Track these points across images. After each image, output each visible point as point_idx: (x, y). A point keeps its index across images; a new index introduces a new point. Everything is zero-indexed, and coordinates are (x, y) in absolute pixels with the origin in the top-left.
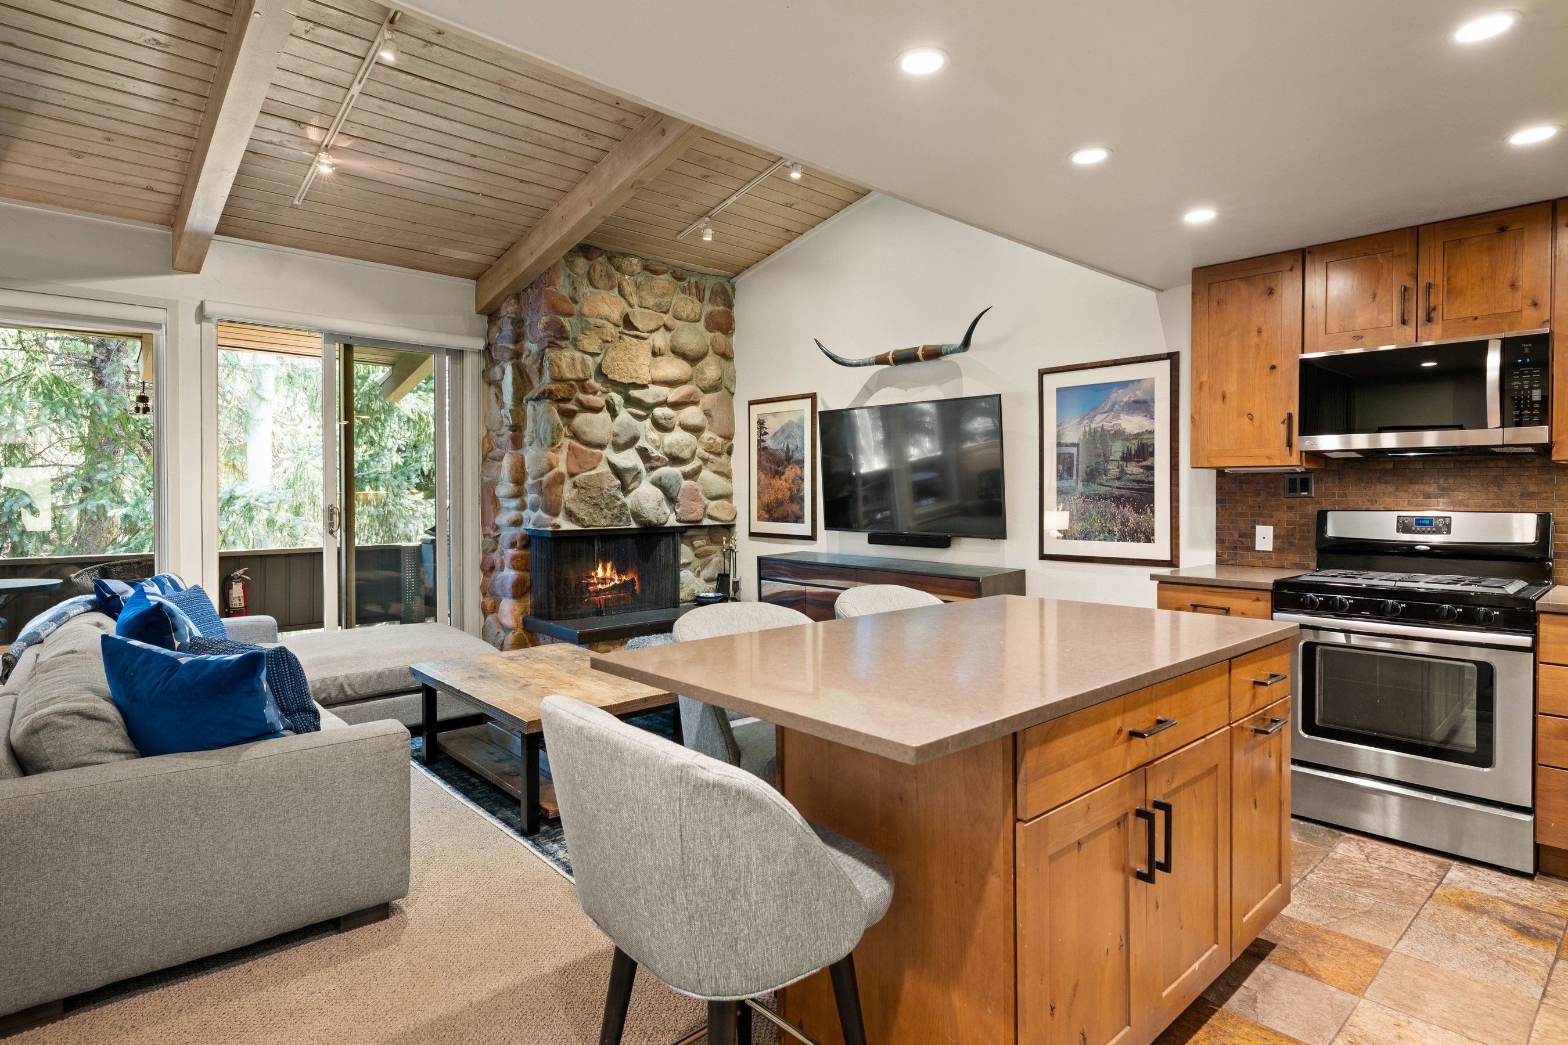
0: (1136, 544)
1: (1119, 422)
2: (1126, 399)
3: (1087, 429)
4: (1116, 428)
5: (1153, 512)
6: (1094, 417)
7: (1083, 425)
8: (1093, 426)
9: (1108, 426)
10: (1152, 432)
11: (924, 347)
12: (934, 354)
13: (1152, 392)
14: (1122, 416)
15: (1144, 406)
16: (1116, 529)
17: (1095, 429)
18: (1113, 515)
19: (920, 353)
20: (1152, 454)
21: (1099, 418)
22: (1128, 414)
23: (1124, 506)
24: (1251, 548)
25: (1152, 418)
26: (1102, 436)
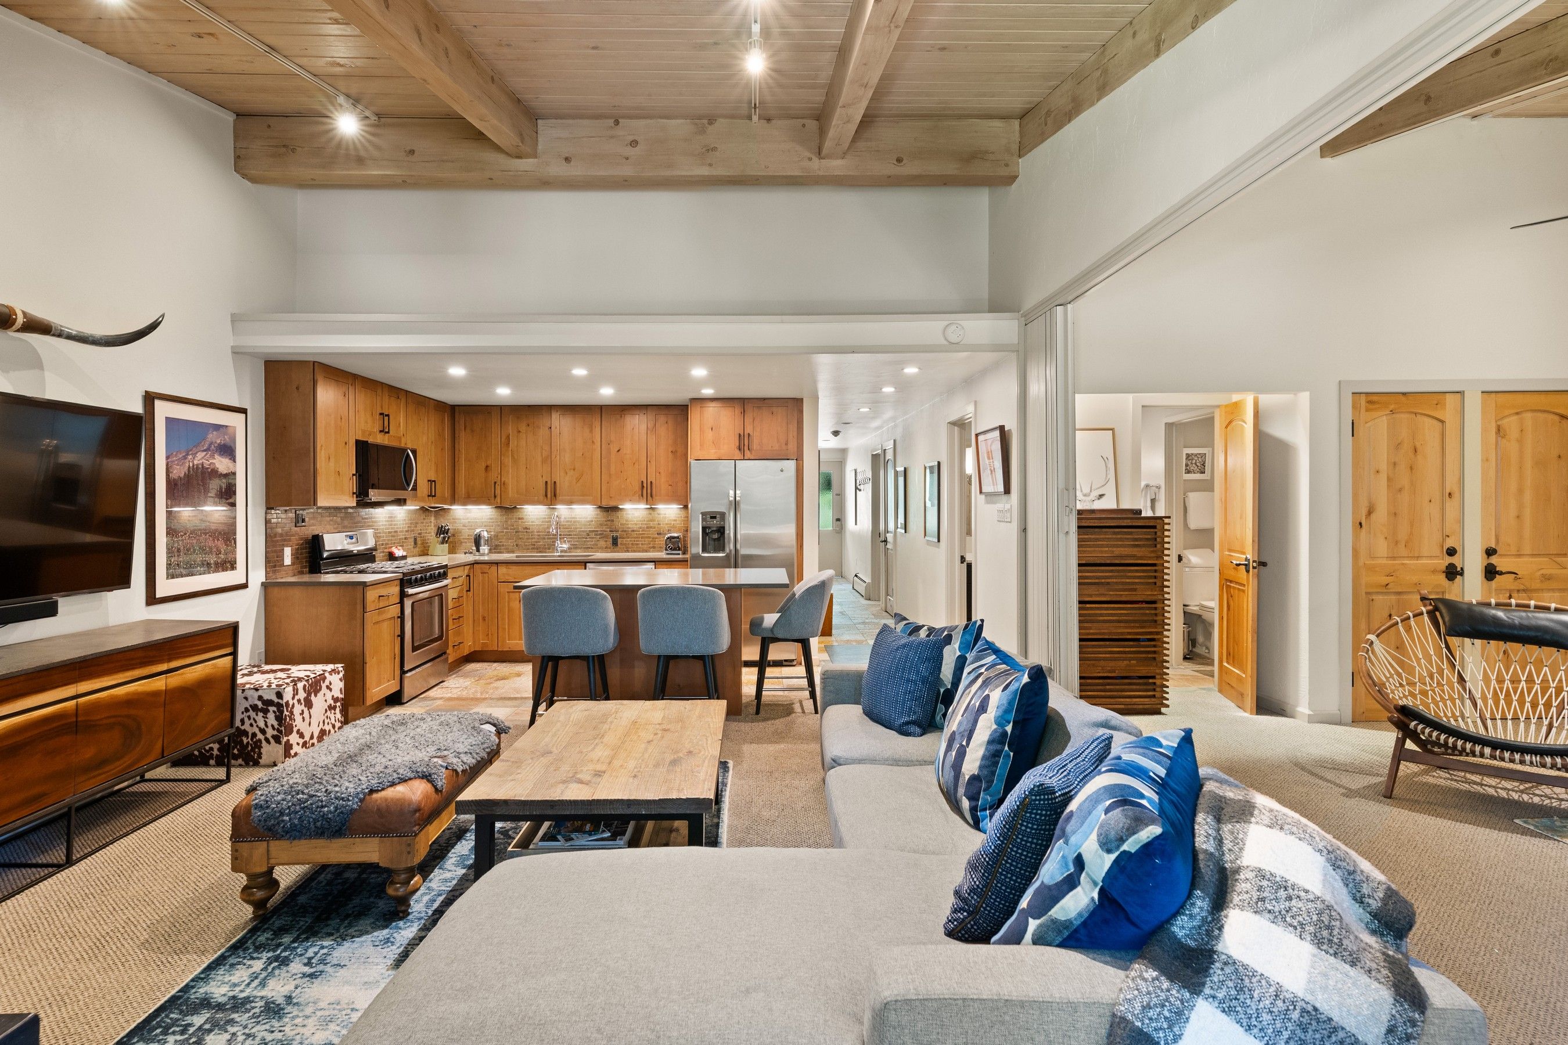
0: (225, 573)
1: (214, 461)
2: (218, 442)
3: (191, 465)
4: (212, 467)
5: (235, 543)
6: (196, 453)
7: (187, 461)
8: (196, 462)
9: (206, 464)
10: (234, 474)
11: (24, 313)
12: (36, 326)
13: (234, 440)
14: (216, 456)
15: (228, 450)
16: (212, 562)
17: (197, 465)
18: (211, 548)
19: (20, 320)
20: (235, 493)
21: (200, 455)
22: (221, 455)
23: (218, 540)
24: (283, 565)
25: (235, 461)
26: (203, 473)
